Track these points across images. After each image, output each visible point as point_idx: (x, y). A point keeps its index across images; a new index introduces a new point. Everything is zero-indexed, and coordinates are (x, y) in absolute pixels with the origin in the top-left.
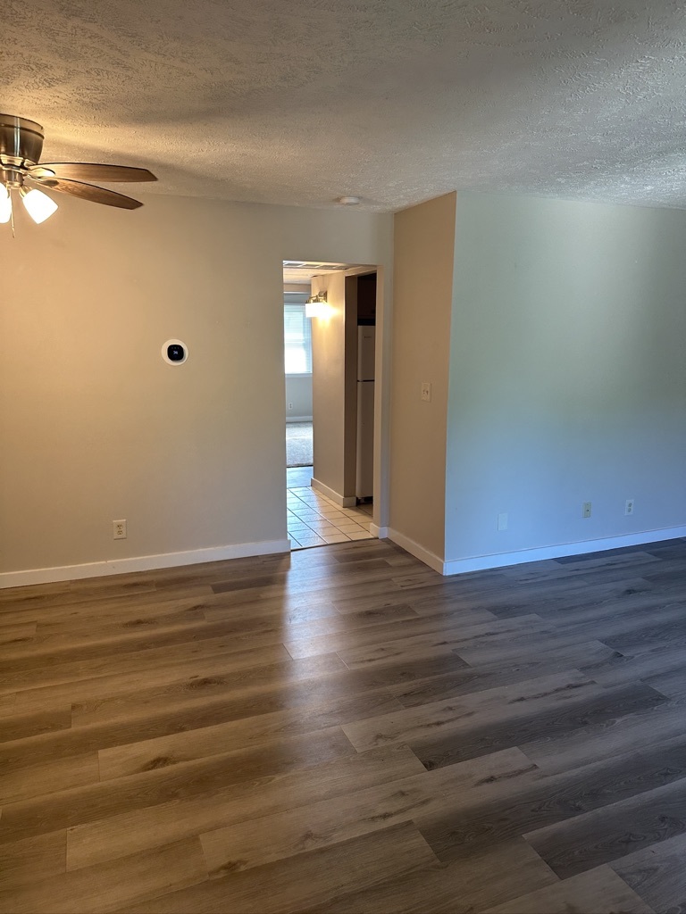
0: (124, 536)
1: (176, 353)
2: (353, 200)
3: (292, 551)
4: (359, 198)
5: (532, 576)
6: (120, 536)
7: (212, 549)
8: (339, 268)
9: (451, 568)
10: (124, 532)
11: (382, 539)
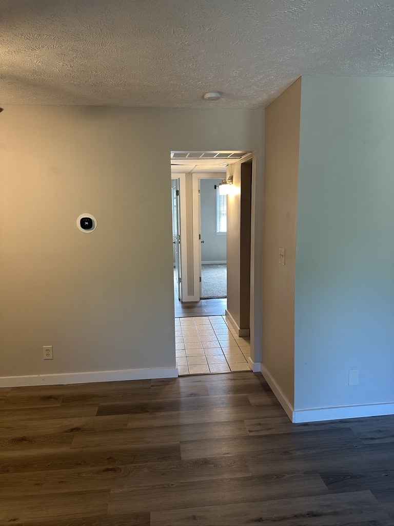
0: (50, 357)
1: (87, 223)
2: (213, 95)
3: (179, 376)
4: (220, 93)
5: (379, 435)
6: (48, 358)
7: (116, 371)
8: (235, 156)
9: (299, 417)
10: (51, 355)
11: (254, 373)
